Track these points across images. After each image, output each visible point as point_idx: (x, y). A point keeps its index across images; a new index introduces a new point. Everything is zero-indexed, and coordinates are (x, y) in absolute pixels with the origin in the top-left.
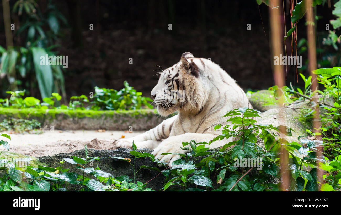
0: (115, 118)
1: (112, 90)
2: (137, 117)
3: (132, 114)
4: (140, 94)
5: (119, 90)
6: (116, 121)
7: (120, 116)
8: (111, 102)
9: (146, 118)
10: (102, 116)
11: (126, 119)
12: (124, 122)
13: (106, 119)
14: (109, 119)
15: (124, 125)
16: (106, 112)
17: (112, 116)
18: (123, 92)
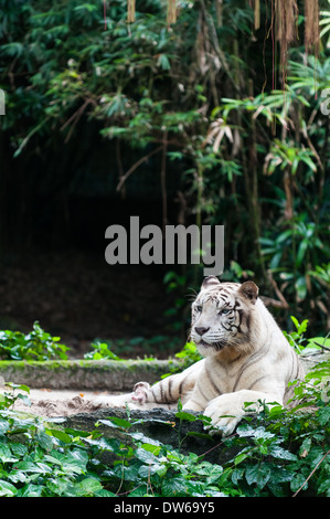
0: (26, 371)
1: (18, 333)
2: (57, 370)
3: (50, 366)
4: (57, 339)
5: (27, 334)
6: (28, 376)
7: (33, 368)
8: (19, 350)
9: (69, 372)
10: (8, 367)
11: (41, 373)
12: (39, 376)
13: (14, 372)
14: (18, 373)
15: (39, 381)
16: (13, 362)
17: (22, 368)
18: (33, 336)
